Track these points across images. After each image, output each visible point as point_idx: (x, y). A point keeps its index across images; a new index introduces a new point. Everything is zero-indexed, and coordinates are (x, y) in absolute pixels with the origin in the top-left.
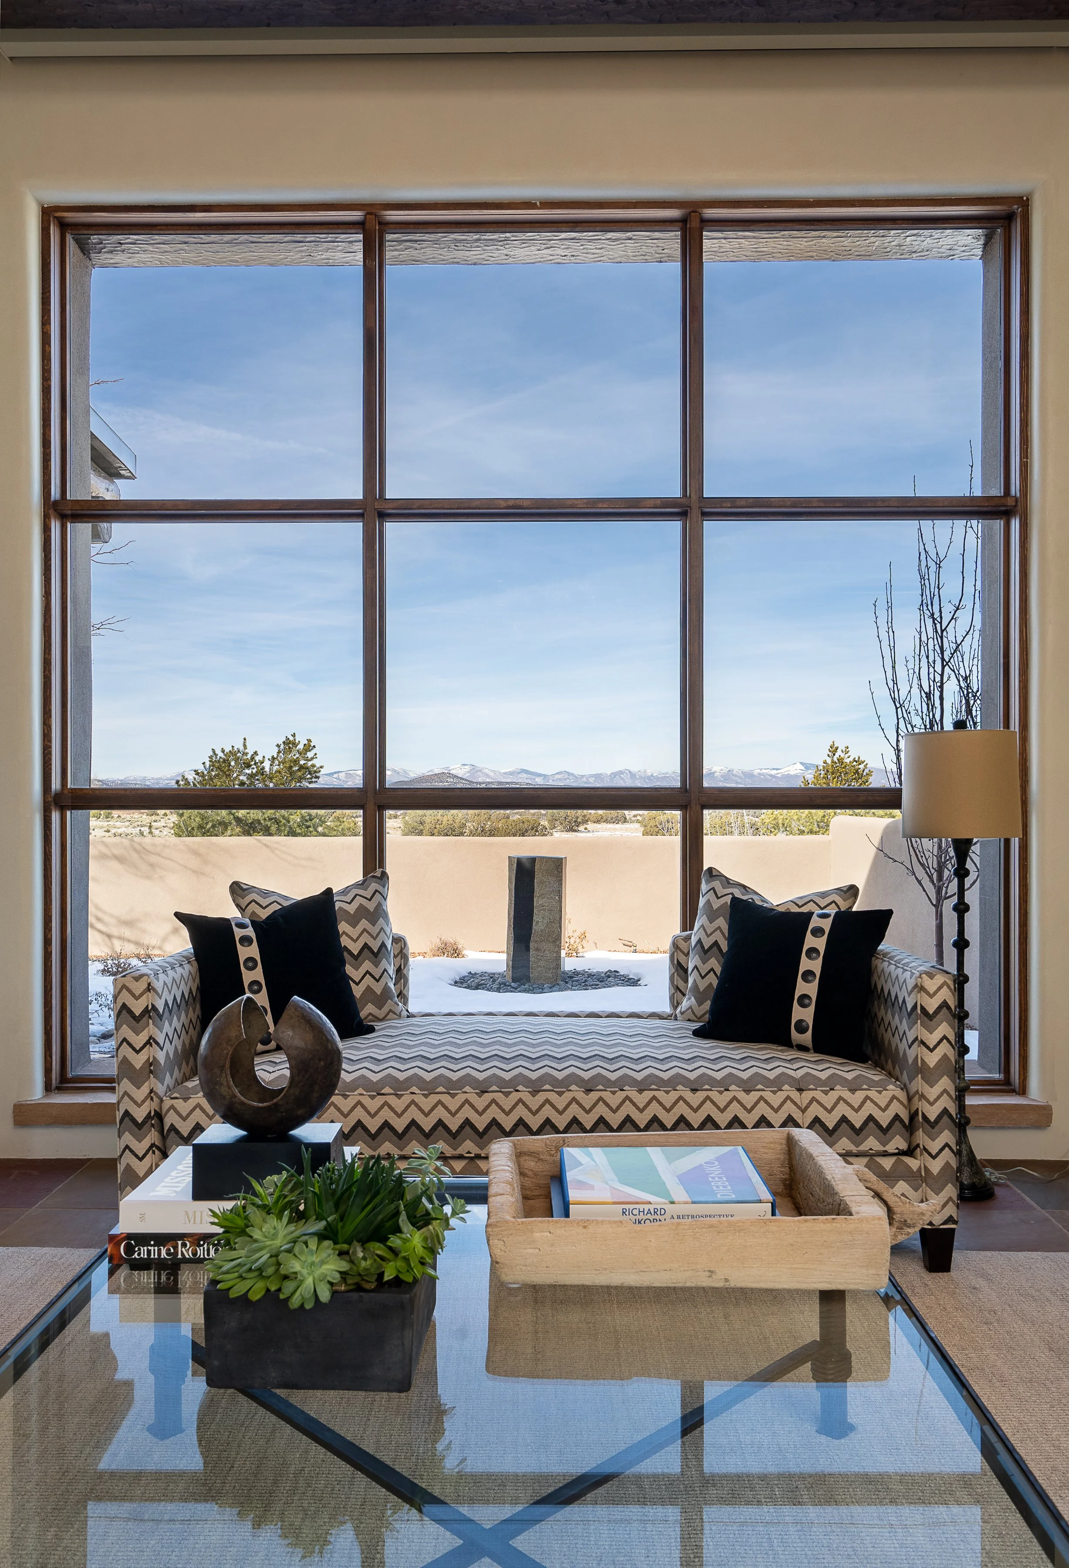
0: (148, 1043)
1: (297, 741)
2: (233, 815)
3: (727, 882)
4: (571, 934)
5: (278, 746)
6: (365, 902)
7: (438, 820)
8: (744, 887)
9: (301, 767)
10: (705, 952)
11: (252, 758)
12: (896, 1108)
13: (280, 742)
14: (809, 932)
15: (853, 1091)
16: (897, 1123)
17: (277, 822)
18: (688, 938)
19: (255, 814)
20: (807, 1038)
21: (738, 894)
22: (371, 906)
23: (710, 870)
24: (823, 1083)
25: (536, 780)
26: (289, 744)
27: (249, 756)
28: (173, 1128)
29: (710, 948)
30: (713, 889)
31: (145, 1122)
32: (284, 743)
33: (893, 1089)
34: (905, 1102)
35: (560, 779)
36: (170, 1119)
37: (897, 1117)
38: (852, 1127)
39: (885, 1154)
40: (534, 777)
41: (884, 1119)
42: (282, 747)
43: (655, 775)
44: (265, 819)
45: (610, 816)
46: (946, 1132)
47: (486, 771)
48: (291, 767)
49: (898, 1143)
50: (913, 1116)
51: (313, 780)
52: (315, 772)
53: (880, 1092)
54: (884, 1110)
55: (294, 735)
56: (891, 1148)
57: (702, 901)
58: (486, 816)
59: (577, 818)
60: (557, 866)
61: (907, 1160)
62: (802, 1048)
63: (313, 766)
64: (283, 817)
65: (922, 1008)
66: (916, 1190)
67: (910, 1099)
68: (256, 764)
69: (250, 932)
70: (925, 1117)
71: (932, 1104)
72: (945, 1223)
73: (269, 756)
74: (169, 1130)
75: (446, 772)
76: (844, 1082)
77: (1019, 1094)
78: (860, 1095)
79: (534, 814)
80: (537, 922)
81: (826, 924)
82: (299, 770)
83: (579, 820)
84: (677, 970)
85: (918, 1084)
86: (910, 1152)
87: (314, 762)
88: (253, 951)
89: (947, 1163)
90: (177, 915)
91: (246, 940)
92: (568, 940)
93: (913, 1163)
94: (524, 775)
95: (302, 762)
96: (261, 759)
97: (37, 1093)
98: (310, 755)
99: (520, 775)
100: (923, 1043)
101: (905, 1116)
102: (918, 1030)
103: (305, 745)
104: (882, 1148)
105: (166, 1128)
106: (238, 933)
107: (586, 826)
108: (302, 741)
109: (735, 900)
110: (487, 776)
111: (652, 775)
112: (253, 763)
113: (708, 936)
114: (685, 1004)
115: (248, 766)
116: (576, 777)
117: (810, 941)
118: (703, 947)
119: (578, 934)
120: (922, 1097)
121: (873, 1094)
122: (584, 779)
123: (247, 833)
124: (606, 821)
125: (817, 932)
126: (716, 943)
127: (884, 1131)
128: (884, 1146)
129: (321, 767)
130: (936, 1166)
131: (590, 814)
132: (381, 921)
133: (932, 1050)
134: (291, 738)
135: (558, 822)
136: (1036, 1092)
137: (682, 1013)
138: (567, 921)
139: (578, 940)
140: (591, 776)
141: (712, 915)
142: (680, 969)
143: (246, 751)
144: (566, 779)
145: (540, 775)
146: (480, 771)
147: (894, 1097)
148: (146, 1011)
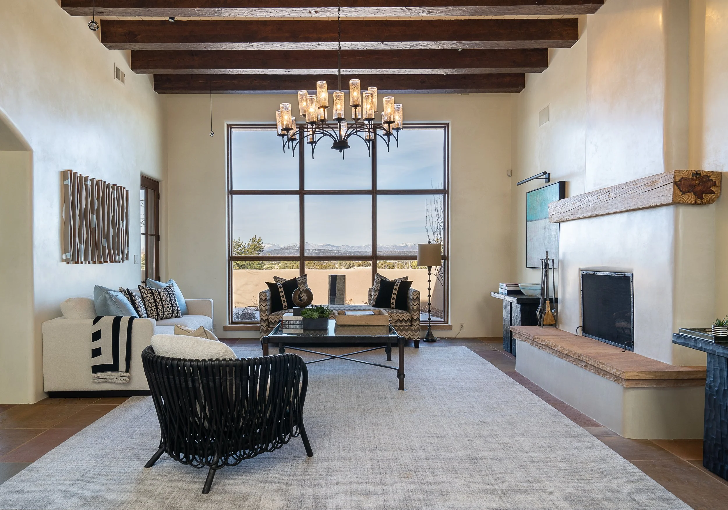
0: (266, 305)
1: (256, 238)
2: (236, 263)
3: (381, 276)
4: (347, 300)
5: (250, 240)
6: (303, 281)
7: (294, 265)
8: (384, 277)
9: (258, 247)
10: (375, 291)
11: (241, 244)
12: (408, 317)
13: (251, 239)
14: (395, 286)
15: (400, 314)
16: (409, 320)
17: (250, 265)
18: (372, 289)
19: (243, 262)
20: (394, 306)
21: (383, 279)
22: (304, 281)
23: (377, 273)
24: (395, 313)
25: (333, 248)
26: (254, 239)
27: (240, 243)
28: (271, 321)
29: (376, 290)
30: (378, 278)
31: (265, 320)
32: (252, 239)
33: (408, 314)
34: (410, 316)
35: (343, 248)
36: (270, 320)
37: (409, 319)
38: (400, 320)
39: (406, 326)
40: (332, 247)
41: (406, 319)
42: (252, 240)
43: (383, 246)
44: (246, 264)
45: (364, 264)
46: (418, 321)
47: (312, 245)
48: (254, 247)
49: (409, 324)
50: (412, 319)
51: (262, 251)
52: (262, 248)
53: (405, 314)
54: (406, 317)
55: (255, 236)
56: (407, 324)
57: (375, 280)
58: (313, 264)
59: (350, 264)
60: (343, 277)
61: (411, 327)
62: (393, 308)
63: (262, 246)
64: (252, 263)
65: (413, 298)
66: (412, 333)
67: (411, 316)
68: (243, 246)
69: (281, 286)
70: (414, 319)
71: (415, 316)
72: (418, 339)
73: (247, 244)
74: (270, 322)
75: (295, 245)
76: (399, 312)
77: (447, 324)
78: (402, 315)
79: (333, 263)
80: (337, 294)
81: (399, 284)
82: (257, 248)
83: (351, 265)
84: (370, 296)
85: (413, 313)
86: (411, 326)
87: (262, 245)
88: (282, 289)
89: (418, 327)
90: (266, 282)
91: (280, 287)
92: (346, 302)
93: (412, 328)
94: (328, 246)
95: (258, 245)
96: (244, 244)
97: (228, 325)
98: (260, 243)
99: (327, 247)
100: (413, 305)
101: (410, 319)
102: (413, 303)
103: (259, 239)
104: (406, 325)
105: (269, 321)
106: (279, 286)
107: (354, 268)
108: (258, 237)
109: (382, 280)
110: (313, 247)
111: (382, 246)
112: (241, 245)
113: (376, 287)
114: (371, 302)
115: (240, 246)
116: (350, 247)
117: (395, 287)
118: (375, 290)
119: (349, 300)
120: (413, 315)
121: (404, 314)
122: (354, 248)
123: (240, 269)
124: (363, 266)
125: (397, 285)
126: (378, 289)
127: (406, 322)
128: (406, 324)
129: (264, 247)
130: (416, 328)
131: (356, 263)
132: (306, 284)
133: (415, 306)
134: (255, 237)
135: (343, 266)
136: (450, 323)
137: (371, 304)
138: (346, 296)
139: (350, 302)
140: (357, 247)
141: (377, 283)
142: (370, 295)
143: (240, 242)
144: (346, 248)
145: (335, 246)
146: (310, 245)
147: (408, 315)
148: (265, 299)
